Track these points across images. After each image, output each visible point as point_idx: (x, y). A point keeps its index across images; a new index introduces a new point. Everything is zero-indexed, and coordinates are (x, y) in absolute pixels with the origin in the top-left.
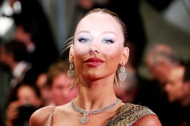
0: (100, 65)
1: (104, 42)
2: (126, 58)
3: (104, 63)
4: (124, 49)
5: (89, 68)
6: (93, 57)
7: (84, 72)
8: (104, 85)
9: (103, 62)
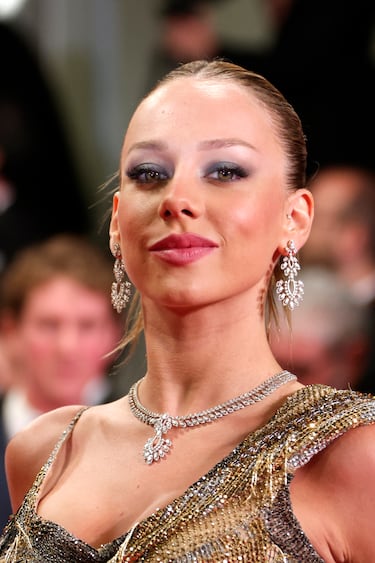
0: (201, 255)
1: (215, 175)
2: (302, 227)
3: (215, 250)
4: (292, 198)
5: (166, 269)
6: (176, 230)
7: (153, 286)
8: (224, 327)
9: (212, 246)
